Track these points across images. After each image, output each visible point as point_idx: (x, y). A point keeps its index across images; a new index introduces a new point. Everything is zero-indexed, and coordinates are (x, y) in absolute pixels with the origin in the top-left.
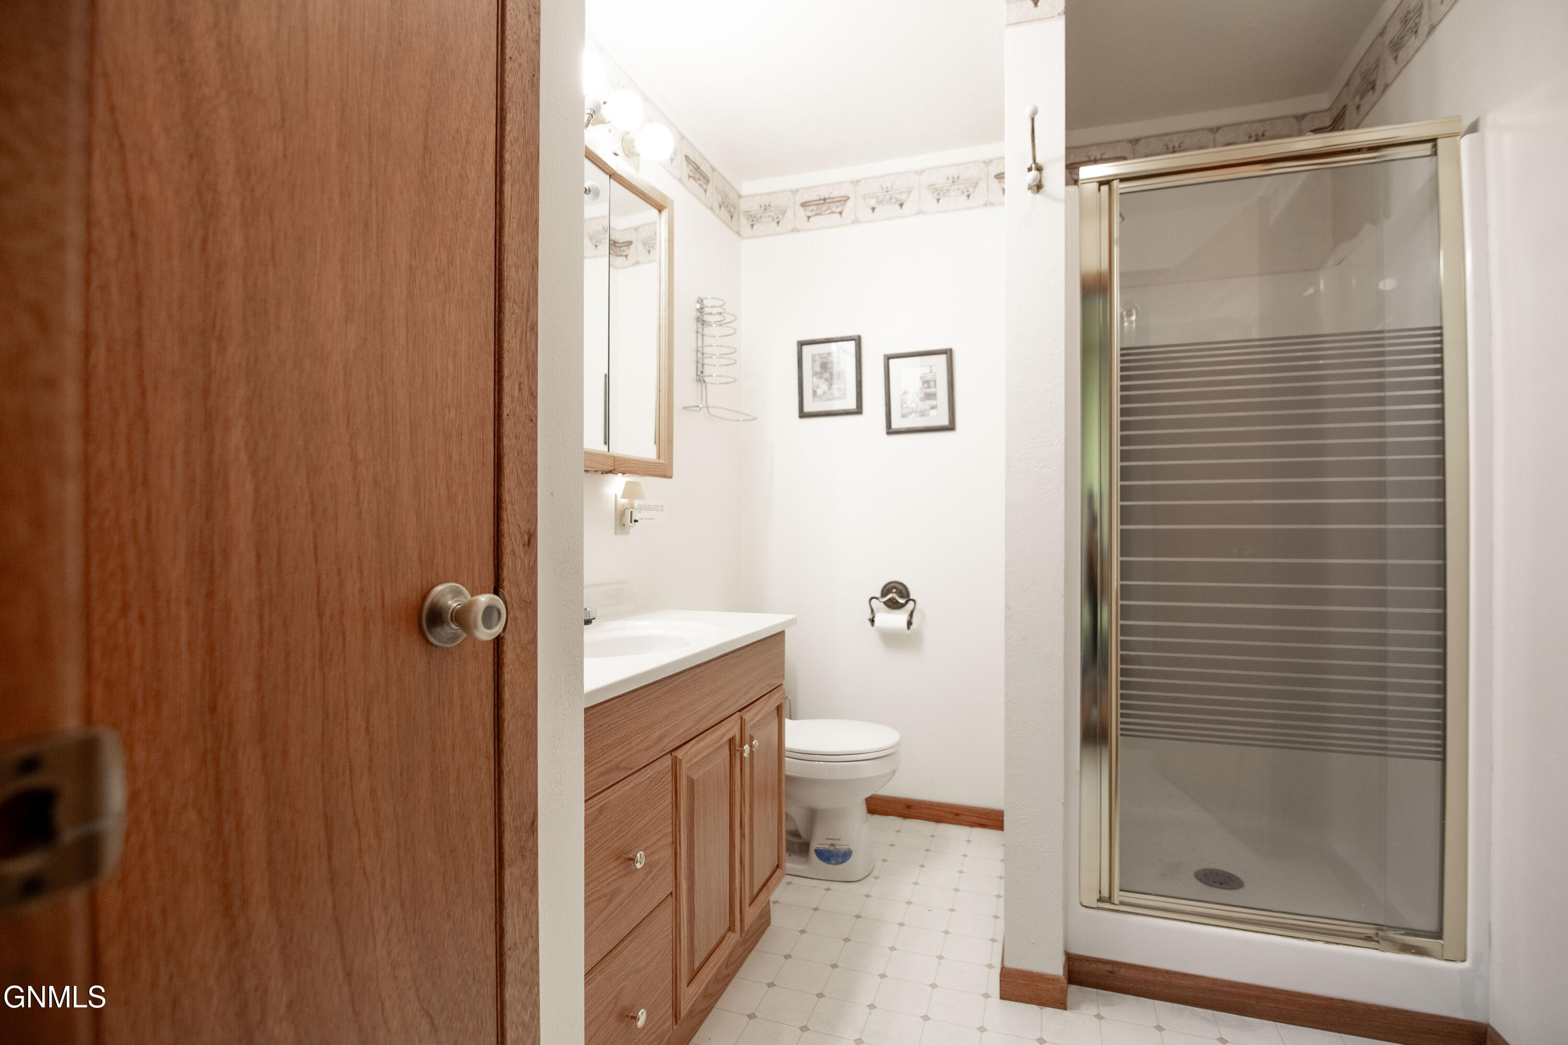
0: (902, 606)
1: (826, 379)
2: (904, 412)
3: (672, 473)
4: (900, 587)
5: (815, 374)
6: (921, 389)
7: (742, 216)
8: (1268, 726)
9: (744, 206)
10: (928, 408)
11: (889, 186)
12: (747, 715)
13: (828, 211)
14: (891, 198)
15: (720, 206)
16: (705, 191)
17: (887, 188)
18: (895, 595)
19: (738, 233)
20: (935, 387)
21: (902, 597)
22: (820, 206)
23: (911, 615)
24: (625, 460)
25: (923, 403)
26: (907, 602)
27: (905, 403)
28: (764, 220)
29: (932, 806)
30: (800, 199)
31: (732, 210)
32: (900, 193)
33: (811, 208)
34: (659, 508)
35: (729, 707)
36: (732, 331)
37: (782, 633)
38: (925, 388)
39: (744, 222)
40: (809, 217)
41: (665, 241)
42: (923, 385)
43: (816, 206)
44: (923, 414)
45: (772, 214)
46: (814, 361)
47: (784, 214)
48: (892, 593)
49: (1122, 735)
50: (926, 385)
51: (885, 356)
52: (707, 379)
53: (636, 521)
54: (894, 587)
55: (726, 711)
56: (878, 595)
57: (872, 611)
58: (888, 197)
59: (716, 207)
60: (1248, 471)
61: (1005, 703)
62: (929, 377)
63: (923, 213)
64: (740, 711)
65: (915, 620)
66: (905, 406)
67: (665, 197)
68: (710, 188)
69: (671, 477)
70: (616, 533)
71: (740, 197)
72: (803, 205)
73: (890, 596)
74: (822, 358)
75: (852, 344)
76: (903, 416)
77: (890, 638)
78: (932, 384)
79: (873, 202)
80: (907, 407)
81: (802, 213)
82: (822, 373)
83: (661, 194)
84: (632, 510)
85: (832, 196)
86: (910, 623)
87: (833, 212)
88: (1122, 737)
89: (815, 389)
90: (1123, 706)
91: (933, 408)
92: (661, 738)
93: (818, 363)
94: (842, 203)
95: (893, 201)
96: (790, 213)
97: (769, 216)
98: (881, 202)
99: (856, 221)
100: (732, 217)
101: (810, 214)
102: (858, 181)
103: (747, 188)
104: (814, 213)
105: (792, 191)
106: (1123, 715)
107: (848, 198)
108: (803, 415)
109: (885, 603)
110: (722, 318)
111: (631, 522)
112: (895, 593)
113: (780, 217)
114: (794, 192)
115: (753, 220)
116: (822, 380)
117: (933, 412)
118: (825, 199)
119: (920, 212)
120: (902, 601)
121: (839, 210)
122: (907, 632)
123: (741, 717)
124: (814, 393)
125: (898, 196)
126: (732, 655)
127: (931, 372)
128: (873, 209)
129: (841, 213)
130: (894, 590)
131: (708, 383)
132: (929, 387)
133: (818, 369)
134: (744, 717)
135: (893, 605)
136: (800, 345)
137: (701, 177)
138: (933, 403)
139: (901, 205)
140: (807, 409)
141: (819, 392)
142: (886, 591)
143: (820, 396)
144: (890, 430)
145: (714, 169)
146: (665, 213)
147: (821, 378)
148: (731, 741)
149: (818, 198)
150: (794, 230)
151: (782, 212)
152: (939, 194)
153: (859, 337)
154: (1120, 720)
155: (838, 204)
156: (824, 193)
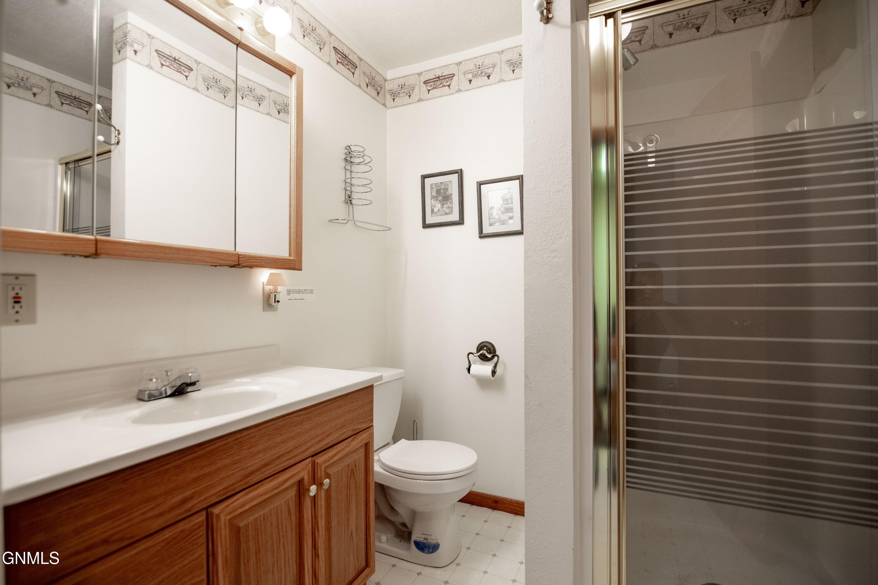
0: (489, 360)
1: (440, 201)
2: (491, 222)
3: (301, 267)
4: (489, 346)
5: (433, 197)
6: (502, 205)
7: (387, 93)
8: (764, 490)
9: (389, 86)
10: (507, 218)
11: (481, 64)
12: (319, 460)
13: (441, 85)
14: (482, 72)
15: (367, 86)
16: (353, 74)
17: (479, 65)
18: (485, 352)
19: (384, 105)
20: (512, 204)
21: (490, 353)
22: (436, 82)
23: (495, 367)
24: (251, 257)
25: (504, 215)
26: (493, 357)
27: (492, 216)
28: (401, 95)
29: (512, 503)
30: (423, 79)
31: (379, 89)
32: (488, 68)
33: (430, 84)
34: (308, 291)
35: (296, 456)
36: (369, 169)
37: (371, 387)
38: (505, 204)
39: (388, 97)
40: (429, 90)
41: (295, 97)
42: (504, 202)
43: (433, 83)
44: (503, 223)
45: (406, 90)
46: (432, 188)
47: (413, 90)
48: (484, 350)
49: (627, 487)
50: (505, 202)
51: (477, 182)
52: (354, 202)
53: (278, 301)
54: (485, 346)
55: (290, 461)
56: (475, 351)
57: (469, 362)
58: (480, 72)
59: (364, 85)
60: (744, 258)
61: (525, 459)
62: (508, 196)
63: (503, 81)
64: (313, 456)
65: (499, 370)
66: (492, 217)
67: (294, 66)
68: (357, 72)
69: (301, 270)
70: (264, 311)
71: (386, 80)
72: (425, 82)
73: (481, 352)
74: (437, 186)
75: (456, 176)
76: (491, 225)
77: (482, 382)
78: (510, 201)
79: (470, 76)
80: (493, 218)
81: (424, 88)
82: (437, 197)
83: (290, 63)
84: (276, 294)
85: (443, 74)
86: (494, 372)
87: (444, 86)
88: (629, 489)
89: (433, 208)
90: (628, 462)
91: (511, 218)
92: (185, 501)
93: (435, 190)
94: (450, 78)
95: (483, 74)
96: (417, 89)
97: (404, 92)
98: (475, 76)
99: (459, 91)
100: (378, 93)
101: (429, 88)
102: (460, 63)
103: (390, 74)
104: (432, 87)
105: (418, 74)
106: (628, 470)
107: (454, 75)
108: (425, 226)
109: (479, 356)
110: (363, 160)
111: (275, 303)
112: (485, 350)
113: (411, 92)
114: (420, 74)
115: (394, 95)
116: (438, 202)
117: (511, 221)
118: (439, 77)
119: (502, 81)
120: (489, 356)
121: (448, 84)
122: (493, 378)
123: (314, 461)
124: (432, 211)
125: (486, 70)
126: (299, 413)
127: (509, 192)
128: (470, 81)
129: (449, 86)
130: (485, 348)
131: (354, 205)
132: (507, 204)
133: (434, 194)
134: (317, 461)
135: (483, 358)
136: (423, 178)
137: (349, 63)
138: (510, 214)
139: (489, 77)
140: (428, 222)
141: (436, 210)
142: (480, 347)
143: (436, 212)
144: (482, 235)
145: (361, 60)
146: (294, 77)
147: (437, 200)
148: (300, 482)
149: (435, 77)
150: (420, 100)
151: (412, 89)
152: (514, 67)
153: (461, 170)
154: (626, 473)
155: (447, 80)
156: (439, 73)
